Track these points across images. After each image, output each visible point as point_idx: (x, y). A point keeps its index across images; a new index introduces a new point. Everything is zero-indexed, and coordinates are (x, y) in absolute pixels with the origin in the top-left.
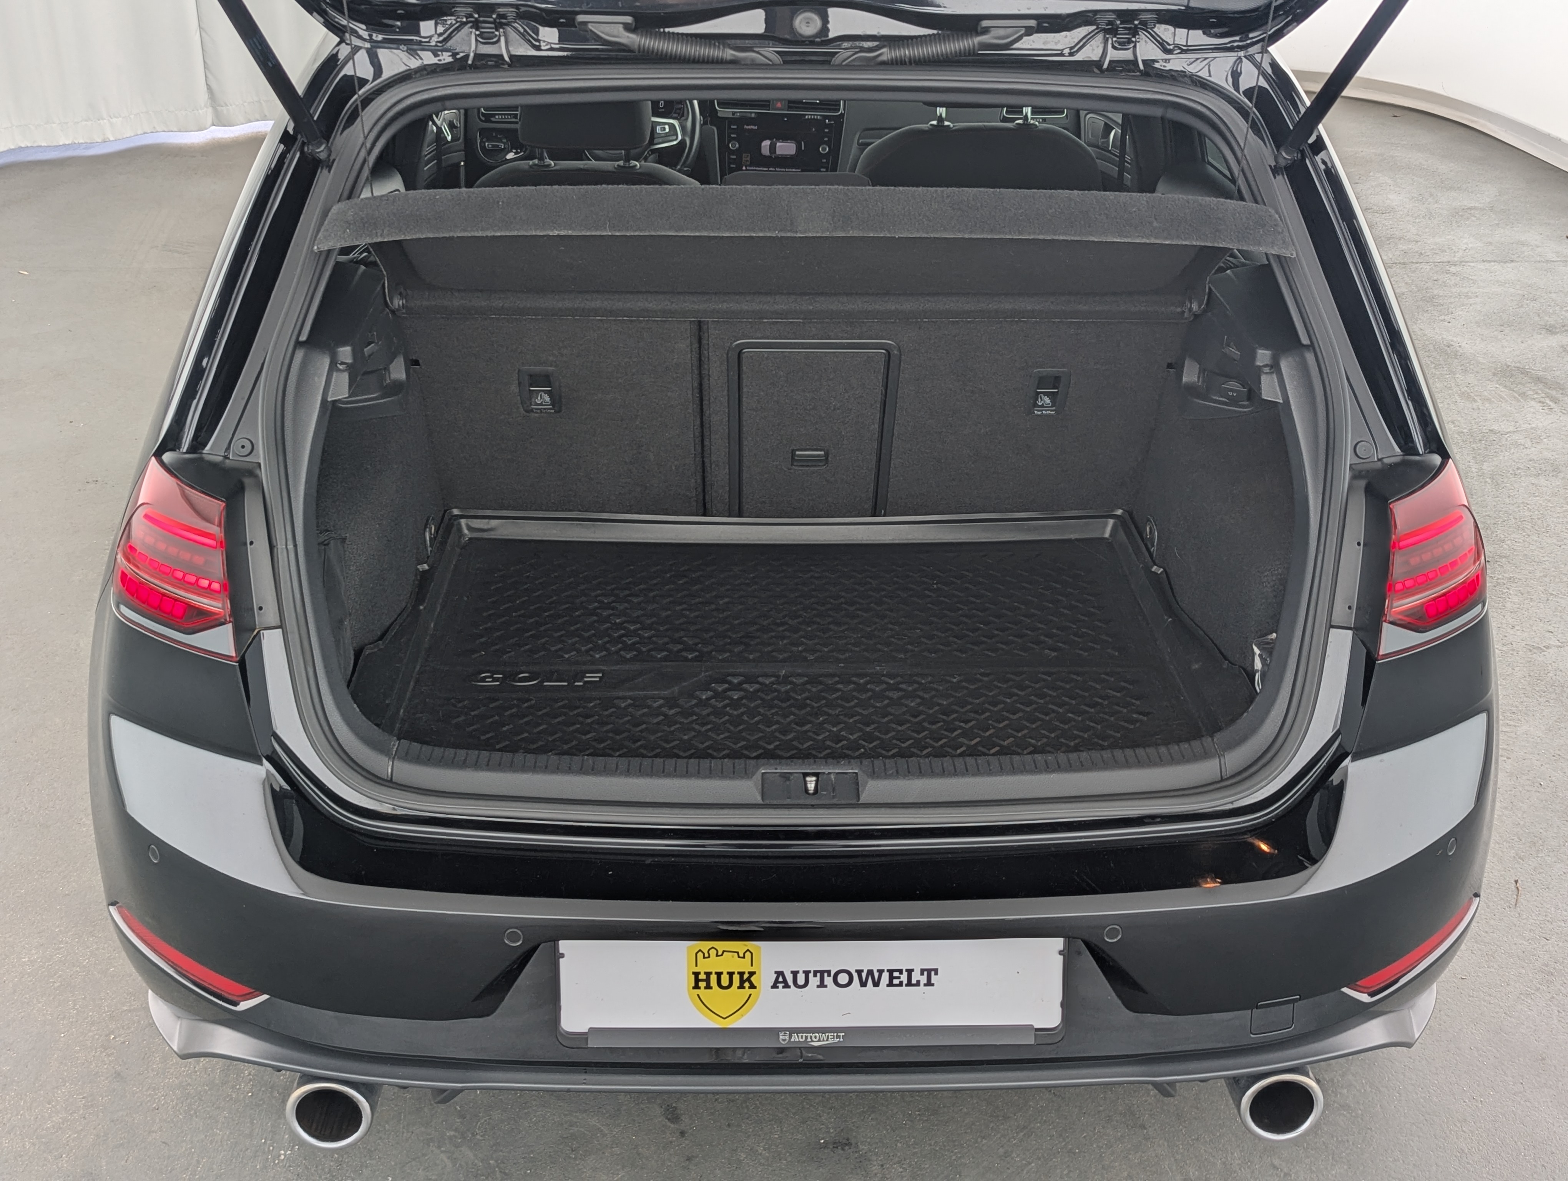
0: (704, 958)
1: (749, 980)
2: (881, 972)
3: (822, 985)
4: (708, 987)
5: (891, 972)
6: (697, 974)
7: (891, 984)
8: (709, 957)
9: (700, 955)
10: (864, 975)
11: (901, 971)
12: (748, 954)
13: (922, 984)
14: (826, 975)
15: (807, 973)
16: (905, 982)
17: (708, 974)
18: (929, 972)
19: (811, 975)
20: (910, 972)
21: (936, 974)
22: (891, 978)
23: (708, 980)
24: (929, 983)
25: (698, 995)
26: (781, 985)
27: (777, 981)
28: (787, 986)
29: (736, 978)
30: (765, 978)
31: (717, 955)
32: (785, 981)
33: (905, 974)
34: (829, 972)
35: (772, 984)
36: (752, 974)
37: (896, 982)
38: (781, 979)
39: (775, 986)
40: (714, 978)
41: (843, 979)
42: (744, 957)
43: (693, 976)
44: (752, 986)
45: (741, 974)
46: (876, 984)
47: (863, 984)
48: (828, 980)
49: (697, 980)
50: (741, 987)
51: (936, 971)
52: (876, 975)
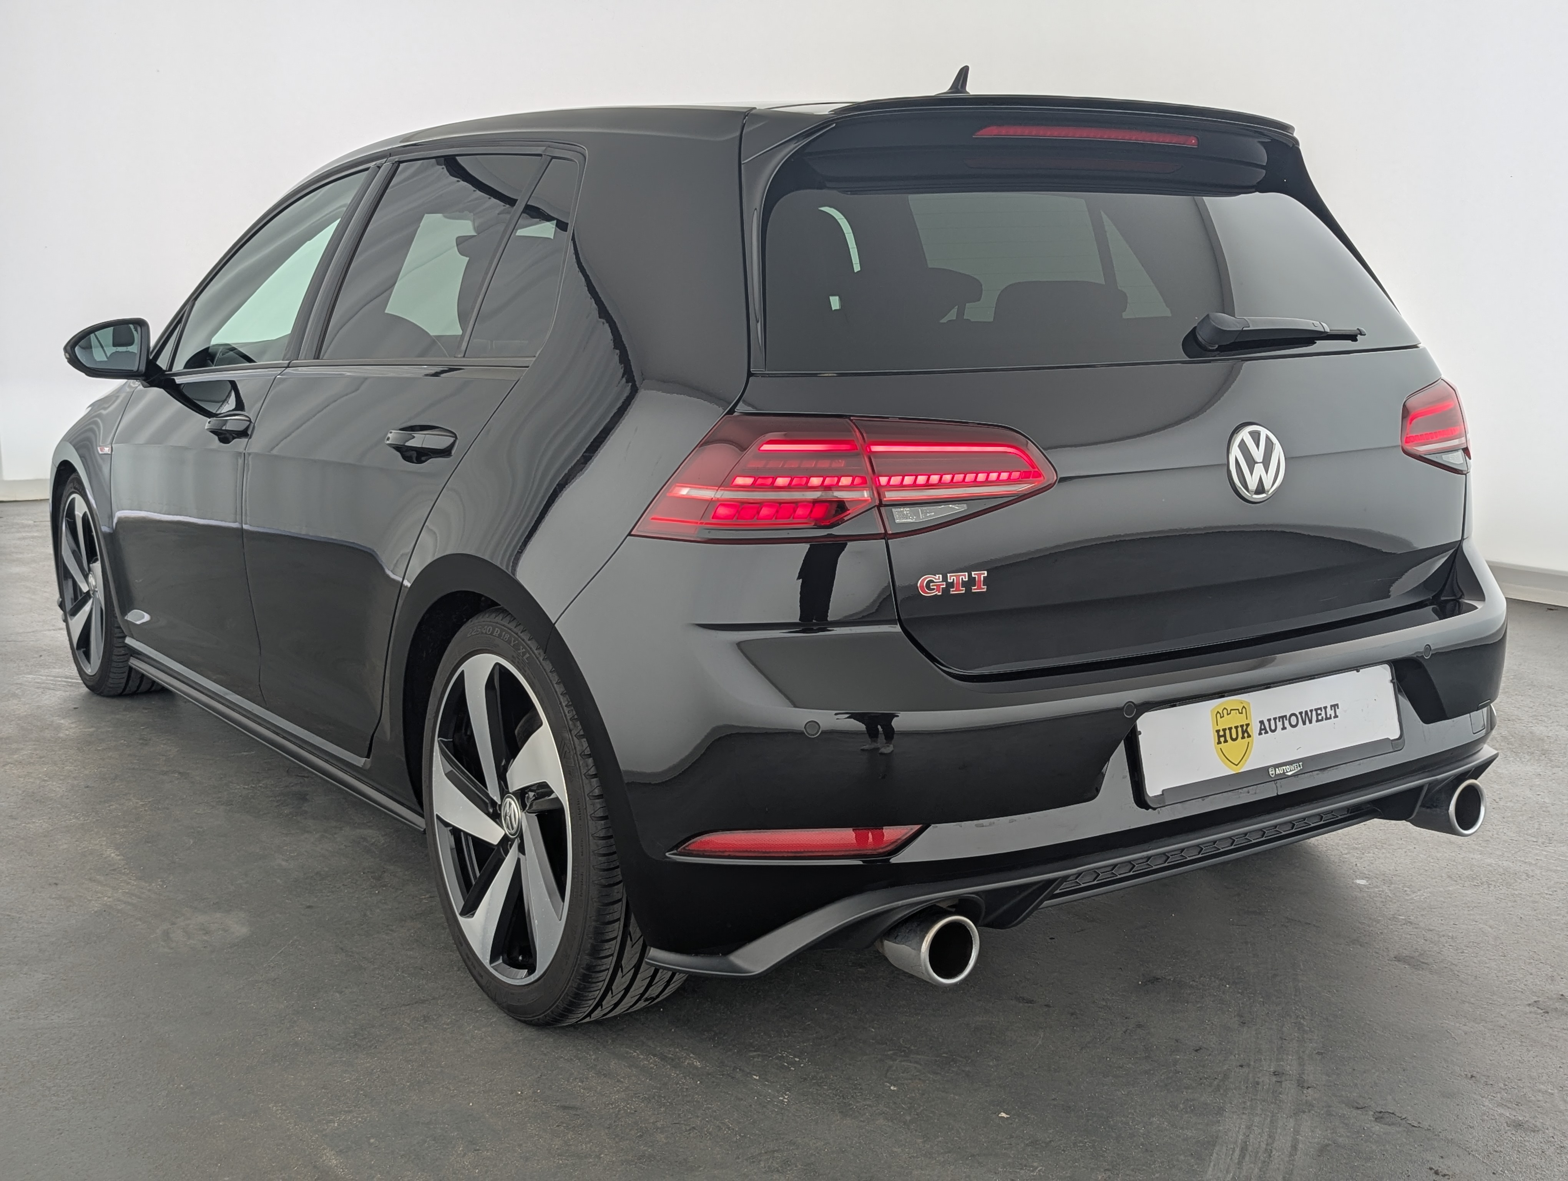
0: (1221, 717)
1: (1246, 731)
2: (1311, 711)
3: (1284, 728)
4: (1226, 741)
5: (1316, 710)
6: (1218, 731)
7: (1318, 721)
8: (1223, 716)
9: (1218, 715)
10: (1303, 715)
11: (1320, 709)
12: (1244, 710)
13: (1332, 717)
14: (1285, 719)
15: (1275, 719)
16: (1324, 717)
17: (1224, 730)
18: (1335, 706)
19: (1277, 720)
20: (1325, 708)
21: (1338, 708)
22: (1317, 715)
23: (1224, 736)
24: (1336, 716)
25: (1221, 749)
26: (1263, 732)
27: (1261, 729)
28: (1266, 732)
29: (1240, 729)
30: (1254, 729)
31: (1228, 714)
32: (1265, 729)
33: (1323, 710)
34: (1285, 716)
35: (1258, 732)
36: (1248, 725)
37: (1320, 718)
38: (1263, 727)
39: (1260, 734)
40: (1228, 732)
41: (1294, 720)
42: (1242, 713)
43: (1216, 734)
44: (1249, 736)
45: (1242, 726)
46: (1310, 722)
47: (1304, 723)
48: (1287, 723)
49: (1219, 737)
50: (1243, 738)
51: (1337, 705)
52: (1309, 714)
